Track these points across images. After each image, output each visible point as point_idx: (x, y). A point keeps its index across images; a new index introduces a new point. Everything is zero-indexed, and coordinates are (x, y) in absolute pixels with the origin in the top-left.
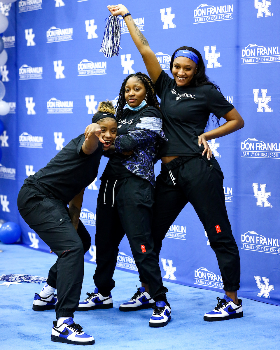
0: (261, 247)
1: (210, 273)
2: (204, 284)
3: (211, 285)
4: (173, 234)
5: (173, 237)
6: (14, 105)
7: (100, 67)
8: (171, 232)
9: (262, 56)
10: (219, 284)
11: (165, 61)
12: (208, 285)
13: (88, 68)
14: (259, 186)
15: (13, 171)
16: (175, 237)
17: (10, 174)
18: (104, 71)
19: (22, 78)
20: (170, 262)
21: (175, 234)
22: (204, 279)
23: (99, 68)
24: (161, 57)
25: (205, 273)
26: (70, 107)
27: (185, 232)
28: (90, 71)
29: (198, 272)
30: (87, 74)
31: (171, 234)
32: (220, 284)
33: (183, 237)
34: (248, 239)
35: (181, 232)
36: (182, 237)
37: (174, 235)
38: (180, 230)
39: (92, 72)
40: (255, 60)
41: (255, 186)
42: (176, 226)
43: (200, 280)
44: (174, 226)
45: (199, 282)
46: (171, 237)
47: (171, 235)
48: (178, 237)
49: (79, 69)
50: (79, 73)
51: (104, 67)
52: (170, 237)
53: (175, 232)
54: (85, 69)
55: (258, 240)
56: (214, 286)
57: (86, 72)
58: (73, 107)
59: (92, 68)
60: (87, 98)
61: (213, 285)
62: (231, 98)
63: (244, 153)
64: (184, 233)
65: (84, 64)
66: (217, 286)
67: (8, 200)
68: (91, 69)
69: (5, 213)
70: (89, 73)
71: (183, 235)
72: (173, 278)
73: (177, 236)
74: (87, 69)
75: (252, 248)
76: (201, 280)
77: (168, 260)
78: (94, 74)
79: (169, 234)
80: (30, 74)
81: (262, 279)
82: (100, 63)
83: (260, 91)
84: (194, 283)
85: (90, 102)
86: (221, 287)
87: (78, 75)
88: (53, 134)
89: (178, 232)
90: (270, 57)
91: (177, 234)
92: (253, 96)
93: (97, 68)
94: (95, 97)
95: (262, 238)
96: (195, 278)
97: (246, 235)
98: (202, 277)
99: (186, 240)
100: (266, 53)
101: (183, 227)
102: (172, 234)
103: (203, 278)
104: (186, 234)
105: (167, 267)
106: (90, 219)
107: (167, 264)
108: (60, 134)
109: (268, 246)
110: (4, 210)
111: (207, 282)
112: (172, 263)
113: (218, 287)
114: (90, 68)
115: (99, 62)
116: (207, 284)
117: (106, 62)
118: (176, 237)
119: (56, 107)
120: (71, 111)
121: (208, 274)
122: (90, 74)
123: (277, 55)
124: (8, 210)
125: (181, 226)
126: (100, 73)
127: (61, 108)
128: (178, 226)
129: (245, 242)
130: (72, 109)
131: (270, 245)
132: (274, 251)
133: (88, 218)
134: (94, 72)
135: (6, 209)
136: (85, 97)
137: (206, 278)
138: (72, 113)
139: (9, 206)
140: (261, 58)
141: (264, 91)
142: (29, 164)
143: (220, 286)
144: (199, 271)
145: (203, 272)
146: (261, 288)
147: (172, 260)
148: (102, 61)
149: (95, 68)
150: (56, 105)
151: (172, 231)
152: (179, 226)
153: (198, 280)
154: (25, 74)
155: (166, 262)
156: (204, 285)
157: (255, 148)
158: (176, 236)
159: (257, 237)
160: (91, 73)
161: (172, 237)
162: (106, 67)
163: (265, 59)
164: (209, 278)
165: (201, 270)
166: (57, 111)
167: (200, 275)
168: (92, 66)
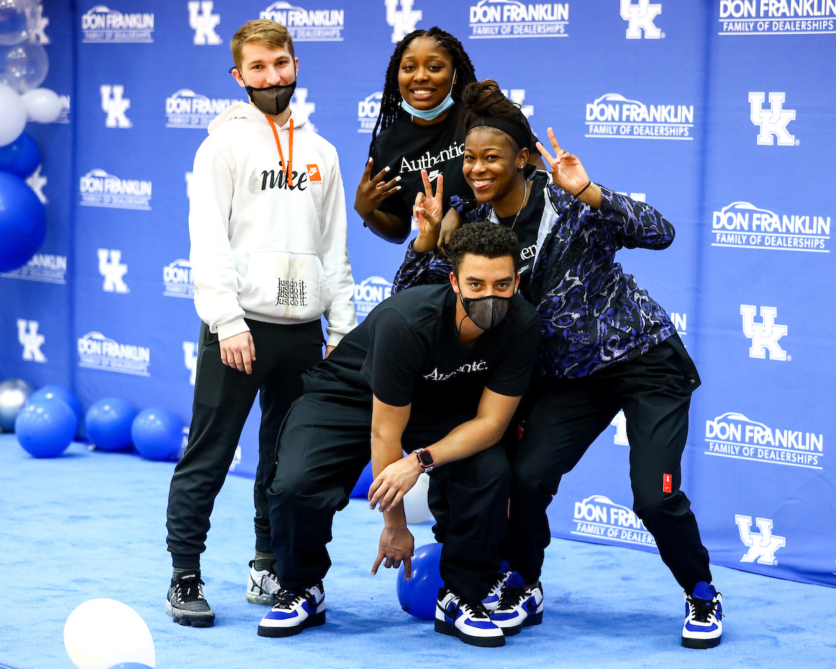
0: (756, 450)
1: (619, 508)
2: (597, 533)
3: (619, 537)
6: (65, 102)
7: (327, 23)
9: (773, 16)
10: (638, 534)
11: (509, 17)
14: (758, 311)
15: (61, 263)
17: (49, 269)
18: (336, 32)
19: (91, 37)
22: (601, 521)
23: (322, 26)
24: (499, 8)
25: (605, 509)
28: (297, 29)
34: (723, 431)
39: (302, 34)
40: (755, 27)
41: (747, 311)
43: (587, 525)
45: (584, 529)
51: (336, 23)
55: (751, 434)
59: (302, 24)
61: (622, 537)
62: (689, 110)
63: (721, 236)
65: (279, 13)
66: (633, 538)
67: (39, 332)
68: (299, 26)
69: (33, 364)
74: (287, 25)
75: (734, 451)
76: (592, 525)
78: (308, 38)
80: (115, 29)
81: (754, 522)
82: (326, 13)
83: (767, 97)
86: (643, 541)
90: (795, 22)
92: (747, 108)
93: (316, 24)
94: (309, 93)
95: (760, 429)
96: (575, 521)
97: (719, 422)
98: (595, 519)
100: (786, 10)
103: (598, 520)
109: (775, 447)
110: (27, 355)
111: (607, 529)
113: (636, 541)
114: (296, 24)
115: (322, 9)
116: (605, 534)
117: (342, 12)
119: (194, 110)
121: (613, 510)
123: (813, 17)
124: (40, 357)
126: (324, 35)
127: (207, 116)
129: (716, 438)
131: (781, 445)
132: (792, 458)
134: (308, 35)
135: (33, 354)
137: (605, 521)
139: (43, 348)
140: (771, 22)
141: (777, 98)
142: (110, 247)
143: (641, 538)
144: (587, 504)
145: (598, 507)
146: (751, 542)
148: (330, 8)
149: (309, 23)
150: (195, 107)
153: (582, 526)
154: (101, 28)
157: (750, 226)
159: (748, 428)
160: (299, 35)
162: (341, 24)
163: (781, 26)
164: (615, 519)
165: (592, 502)
166: (197, 121)
167: (590, 513)
168: (301, 20)
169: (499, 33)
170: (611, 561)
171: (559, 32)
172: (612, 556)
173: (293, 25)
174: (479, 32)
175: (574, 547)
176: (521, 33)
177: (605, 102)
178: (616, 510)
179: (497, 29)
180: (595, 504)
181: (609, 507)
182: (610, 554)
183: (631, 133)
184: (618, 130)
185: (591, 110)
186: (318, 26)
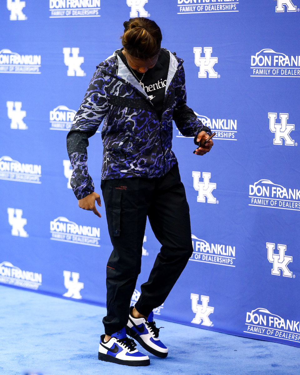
1: (274, 316)
2: (260, 332)
3: (273, 335)
4: (214, 257)
5: (214, 262)
8: (211, 254)
12: (267, 335)
13: (68, 7)
16: (216, 262)
18: (96, 11)
20: (205, 299)
21: (218, 258)
23: (87, 7)
25: (265, 317)
26: (36, 63)
27: (234, 255)
28: (72, 10)
29: (253, 314)
30: (65, 15)
31: (210, 257)
32: (288, 334)
33: (230, 262)
35: (227, 255)
36: (228, 261)
37: (215, 259)
38: (226, 252)
39: (75, 13)
42: (219, 245)
43: (254, 327)
44: (215, 246)
45: (252, 329)
46: (210, 261)
47: (210, 259)
48: (221, 262)
49: (51, 7)
50: (52, 14)
51: (96, 6)
52: (208, 261)
53: (217, 254)
54: (63, 8)
56: (278, 336)
57: (64, 12)
58: (41, 65)
59: (75, 6)
60: (66, 51)
61: (276, 335)
64: (232, 256)
66: (283, 336)
68: (73, 8)
70: (70, 13)
71: (230, 259)
72: (208, 323)
73: (220, 260)
74: (66, 8)
76: (256, 327)
77: (201, 296)
78: (79, 15)
79: (207, 258)
84: (244, 332)
85: (71, 58)
86: (289, 338)
87: (51, 16)
88: (5, 104)
89: (222, 254)
91: (220, 257)
93: (84, 6)
94: (80, 50)
96: (246, 324)
98: (259, 323)
99: (234, 266)
101: (230, 247)
102: (212, 257)
103: (261, 324)
104: (235, 258)
105: (199, 307)
106: (71, 232)
107: (200, 302)
108: (19, 105)
111: (266, 330)
112: (208, 301)
113: (285, 338)
114: (71, 7)
116: (265, 333)
118: (218, 263)
119: (11, 63)
120: (38, 70)
121: (270, 318)
122: (71, 15)
125: (228, 246)
127: (19, 66)
128: (222, 246)
130: (40, 68)
133: (68, 231)
134: (79, 13)
136: (62, 50)
137: (265, 324)
138: (39, 73)
143: (288, 336)
145: (261, 316)
147: (208, 297)
149: (80, 6)
150: (11, 60)
151: (212, 252)
152: (224, 246)
153: (250, 327)
155: (198, 299)
156: (261, 334)
158: (218, 260)
160: (73, 14)
161: (212, 262)
162: (99, 5)
164: (272, 323)
165: (257, 312)
166: (13, 69)
167: (256, 319)
168: (74, 4)
169: (196, 10)
170: (267, 352)
171: (233, 9)
172: (267, 349)
173: (70, 8)
174: (184, 10)
175: (244, 342)
176: (209, 10)
177: (263, 54)
178: (272, 318)
179: (194, 8)
180: (259, 313)
181: (268, 316)
182: (266, 347)
183: (279, 74)
184: (271, 72)
185: (254, 59)
186: (85, 8)
